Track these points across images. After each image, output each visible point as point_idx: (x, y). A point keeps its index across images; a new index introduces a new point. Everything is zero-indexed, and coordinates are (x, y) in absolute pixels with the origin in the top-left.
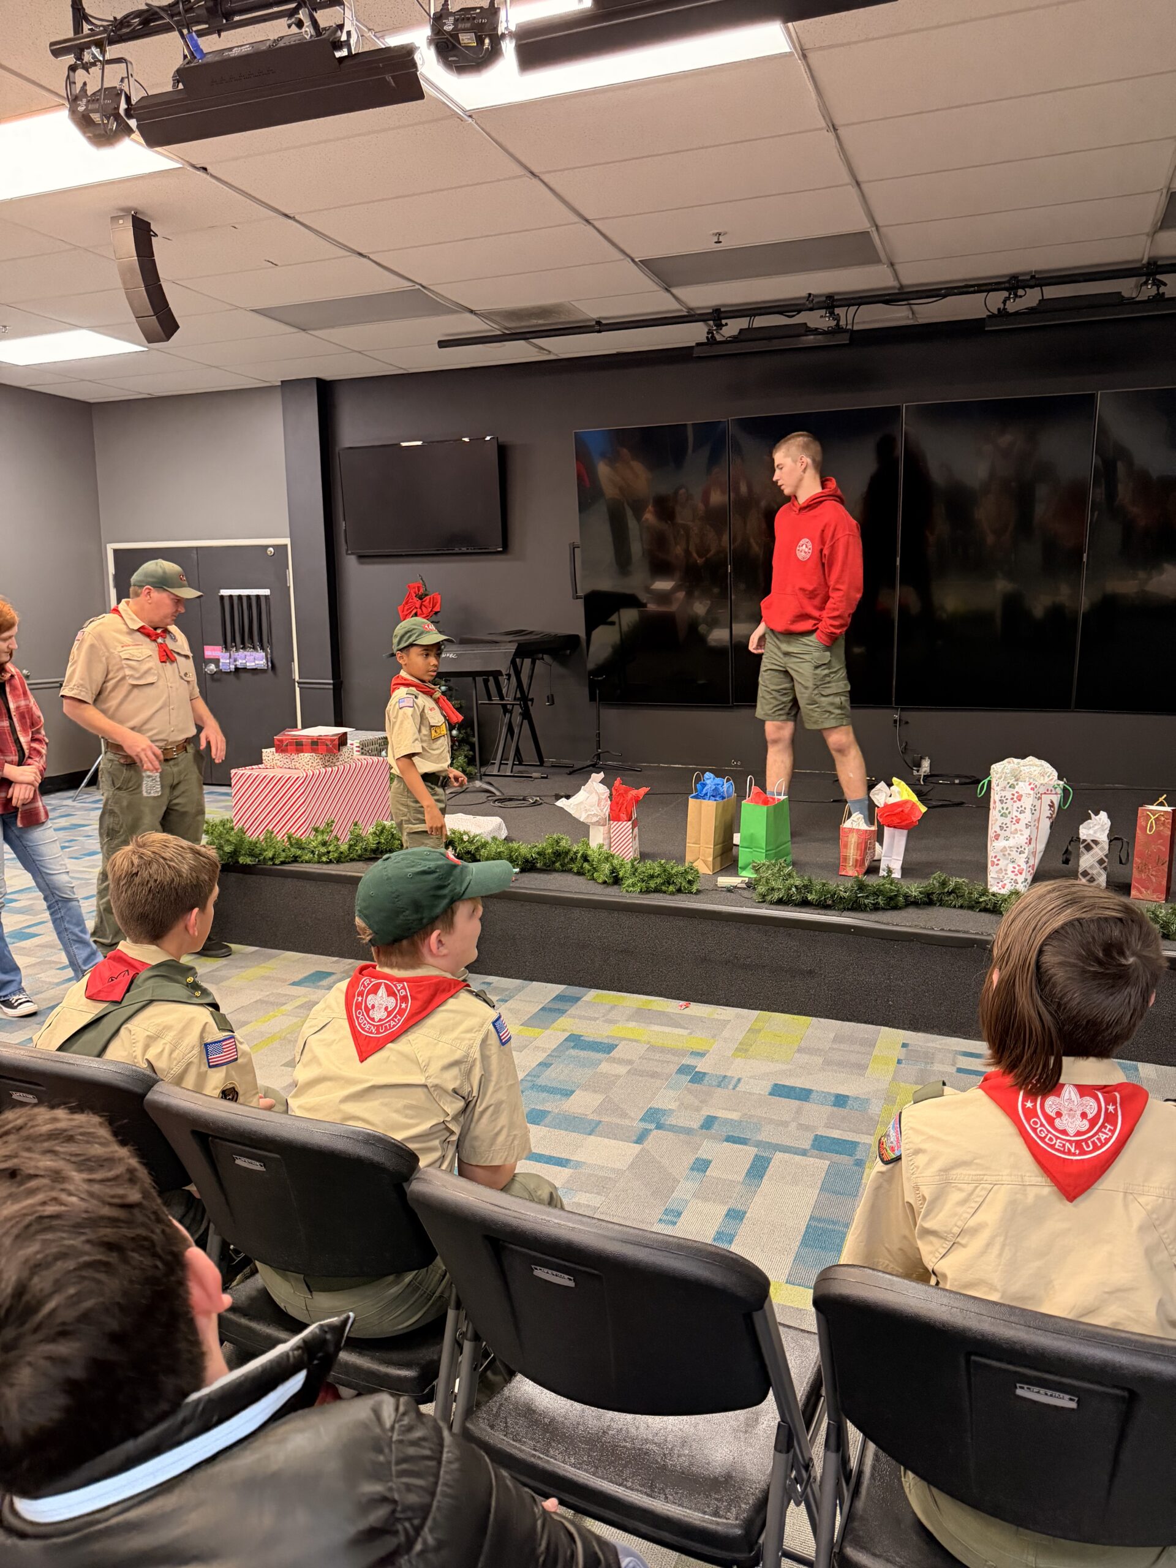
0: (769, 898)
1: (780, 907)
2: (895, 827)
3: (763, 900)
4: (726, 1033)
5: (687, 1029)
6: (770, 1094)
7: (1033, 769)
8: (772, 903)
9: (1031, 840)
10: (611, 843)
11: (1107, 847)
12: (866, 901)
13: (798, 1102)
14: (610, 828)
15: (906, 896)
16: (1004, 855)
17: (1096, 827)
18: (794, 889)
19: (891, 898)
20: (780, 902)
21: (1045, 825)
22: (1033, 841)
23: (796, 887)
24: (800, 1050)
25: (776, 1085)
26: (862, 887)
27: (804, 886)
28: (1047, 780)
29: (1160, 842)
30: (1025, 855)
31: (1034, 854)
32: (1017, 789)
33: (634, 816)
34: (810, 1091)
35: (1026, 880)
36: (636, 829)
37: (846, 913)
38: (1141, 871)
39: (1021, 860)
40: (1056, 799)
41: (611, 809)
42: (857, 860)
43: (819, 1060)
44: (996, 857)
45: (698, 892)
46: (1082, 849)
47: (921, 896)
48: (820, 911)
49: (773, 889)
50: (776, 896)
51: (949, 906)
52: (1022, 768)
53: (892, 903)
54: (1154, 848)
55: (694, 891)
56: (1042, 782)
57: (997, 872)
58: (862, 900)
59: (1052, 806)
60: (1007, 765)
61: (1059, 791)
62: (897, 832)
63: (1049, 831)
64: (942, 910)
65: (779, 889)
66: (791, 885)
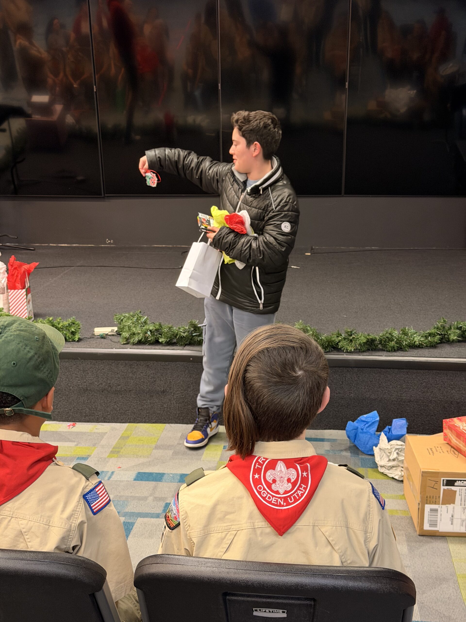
0: (132, 341)
1: (140, 347)
3: (127, 342)
4: (103, 442)
5: (74, 442)
6: (135, 480)
8: (134, 344)
10: (10, 307)
13: (154, 483)
14: (8, 296)
18: (149, 333)
20: (140, 343)
23: (150, 331)
24: (157, 447)
25: (139, 473)
27: (156, 330)
33: (27, 285)
34: (162, 475)
36: (30, 295)
37: (187, 347)
41: (8, 280)
43: (170, 452)
45: (80, 340)
48: (168, 347)
49: (134, 334)
50: (136, 339)
55: (77, 339)
65: (139, 334)
66: (147, 330)
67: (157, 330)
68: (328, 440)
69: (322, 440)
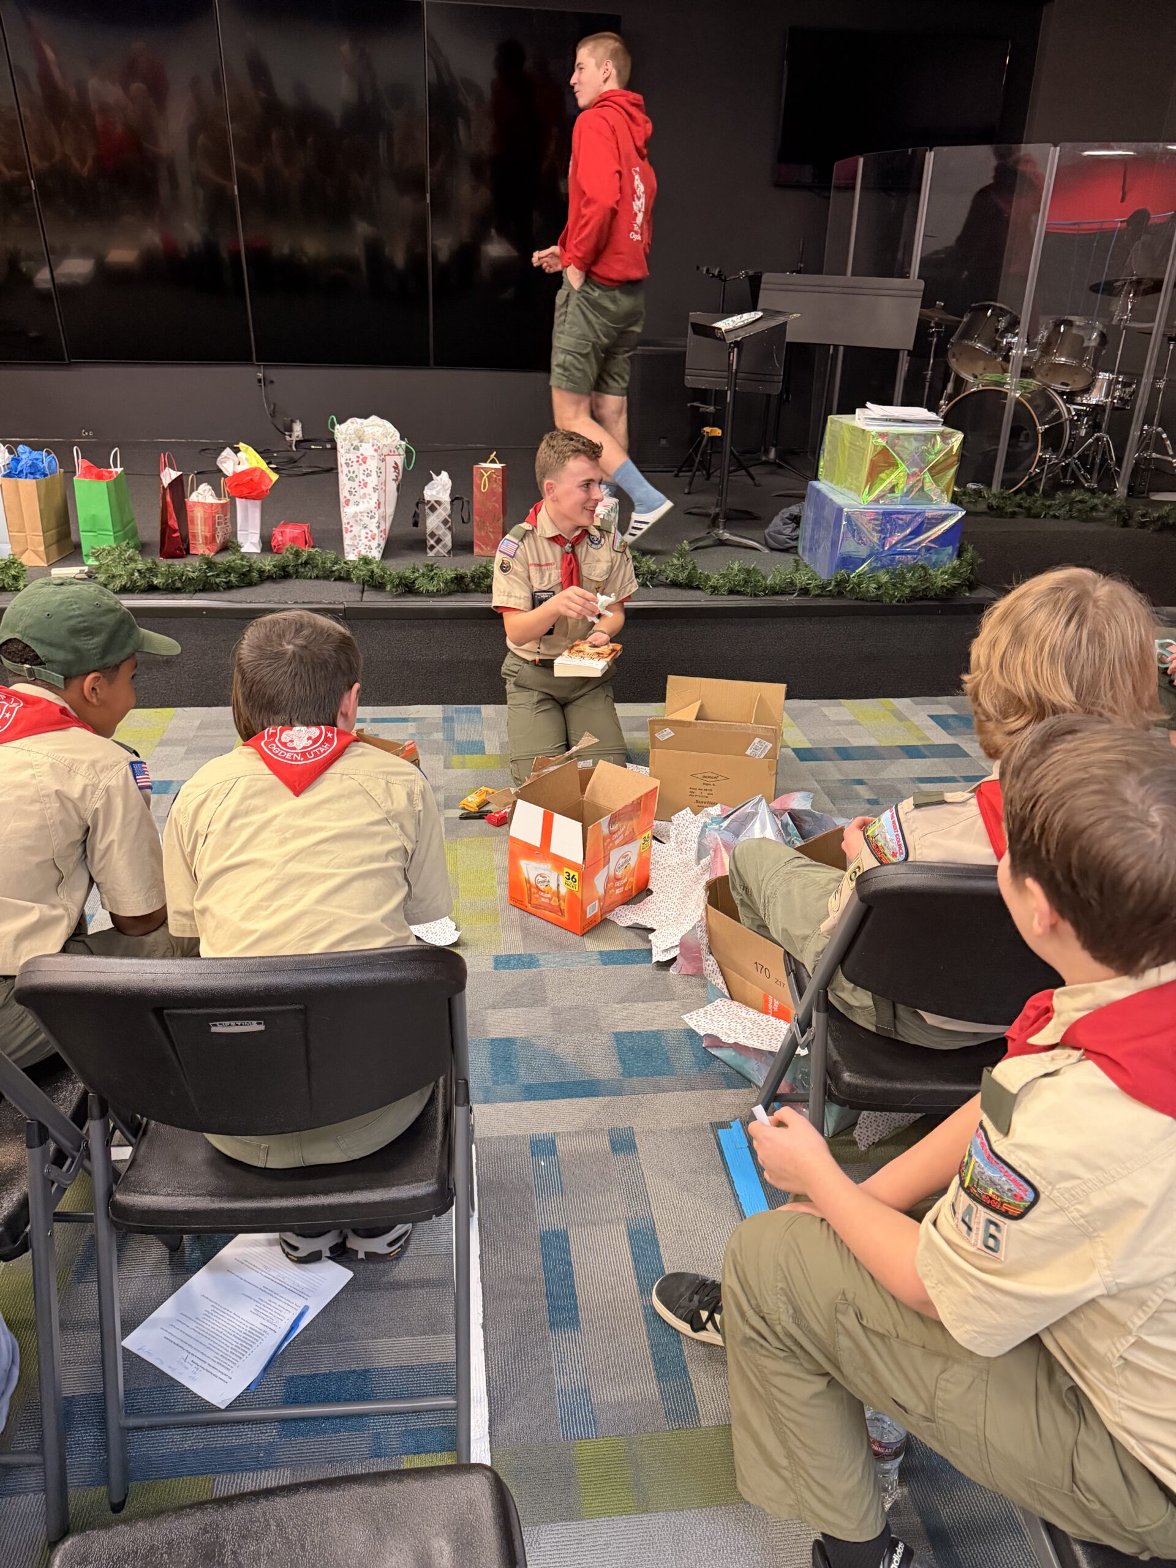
2: (246, 498)
7: (376, 429)
9: (379, 504)
11: (449, 507)
12: (218, 580)
15: (261, 572)
16: (356, 521)
17: (439, 487)
18: (136, 574)
19: (244, 574)
20: (125, 590)
21: (392, 487)
22: (382, 506)
23: (139, 571)
24: (162, 743)
26: (211, 565)
27: (147, 569)
28: (390, 441)
29: (494, 498)
30: (375, 520)
31: (384, 518)
32: (362, 450)
35: (379, 545)
37: (198, 595)
38: (480, 529)
39: (373, 525)
40: (400, 460)
42: (206, 537)
43: (182, 750)
44: (348, 523)
46: (428, 511)
47: (275, 570)
48: (169, 596)
49: (114, 577)
50: (118, 584)
51: (305, 578)
52: (366, 429)
53: (247, 580)
54: (489, 505)
56: (386, 443)
57: (351, 539)
58: (212, 580)
59: (396, 467)
60: (350, 425)
61: (402, 452)
62: (250, 502)
63: (396, 494)
64: (298, 582)
65: (121, 575)
66: (134, 570)
67: (150, 570)
68: (415, 720)
69: (405, 720)
